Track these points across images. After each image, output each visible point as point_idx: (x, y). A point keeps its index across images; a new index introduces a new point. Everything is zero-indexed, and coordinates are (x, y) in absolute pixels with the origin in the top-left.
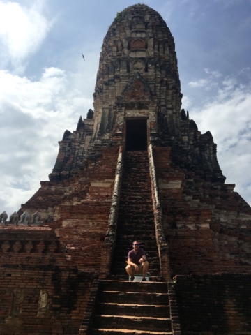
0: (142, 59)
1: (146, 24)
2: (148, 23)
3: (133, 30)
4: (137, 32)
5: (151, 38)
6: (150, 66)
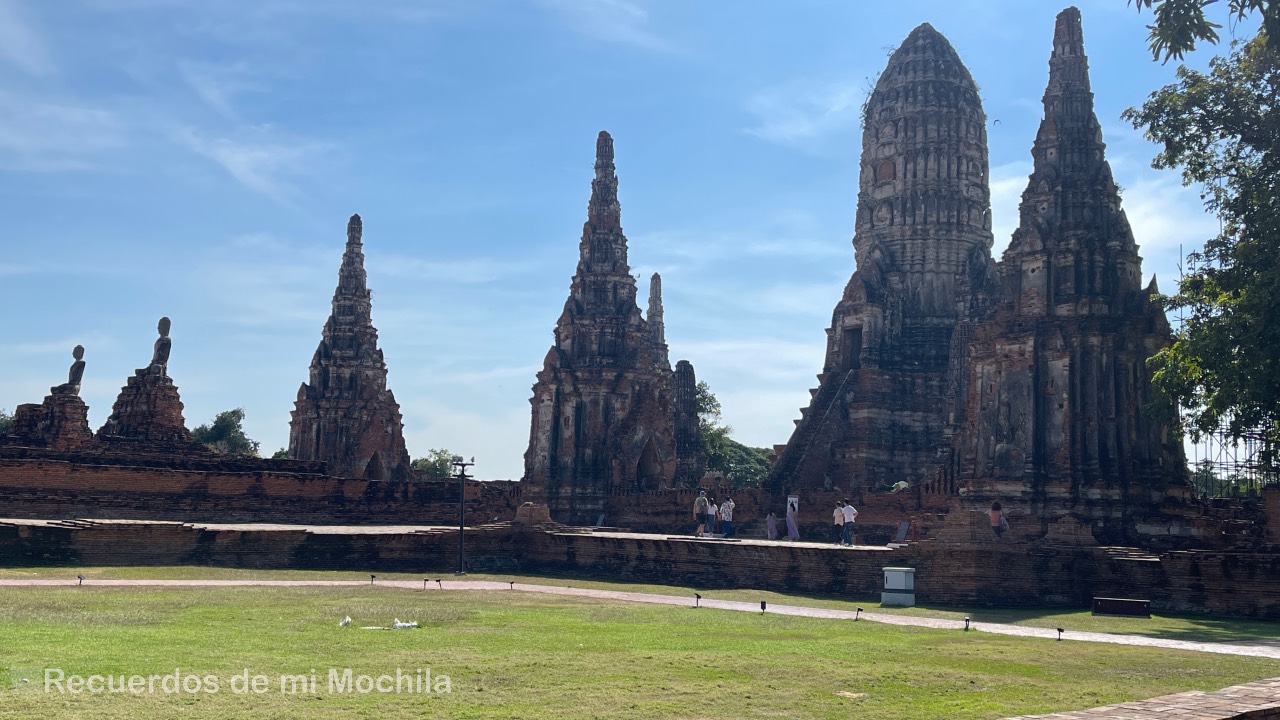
0: (888, 200)
1: (895, 123)
2: (900, 119)
3: (880, 142)
4: (883, 145)
5: (900, 155)
6: (895, 212)
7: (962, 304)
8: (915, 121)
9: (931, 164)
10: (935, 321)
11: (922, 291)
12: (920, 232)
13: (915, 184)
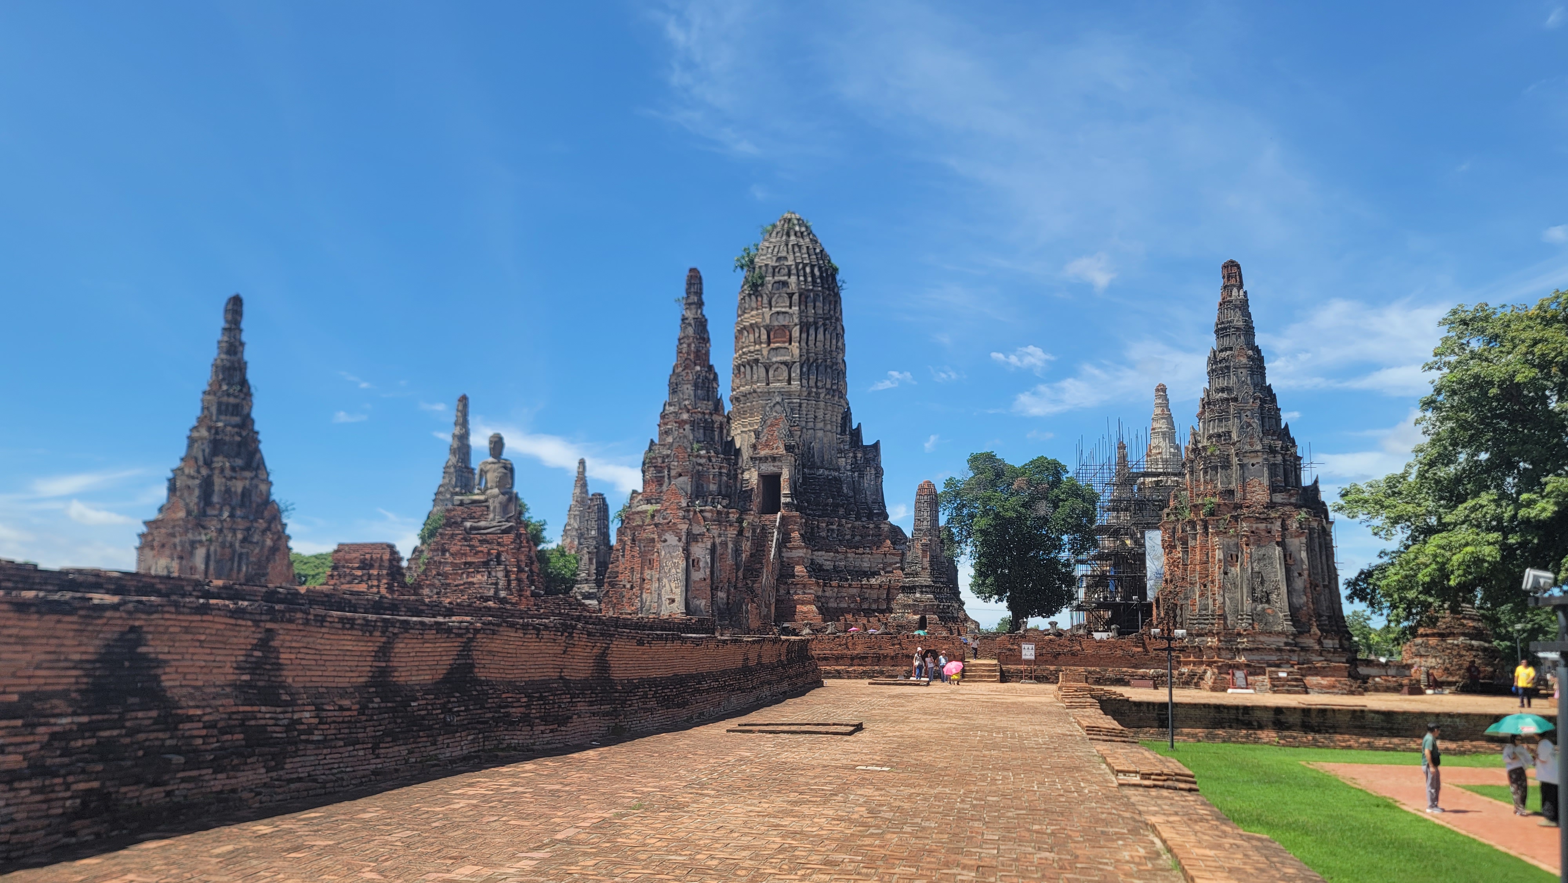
0: (785, 363)
1: (790, 296)
2: (793, 294)
3: (774, 310)
5: (796, 325)
6: (793, 375)
7: (844, 459)
8: (807, 297)
9: (820, 336)
10: (826, 473)
11: (816, 445)
12: (813, 394)
13: (808, 352)
